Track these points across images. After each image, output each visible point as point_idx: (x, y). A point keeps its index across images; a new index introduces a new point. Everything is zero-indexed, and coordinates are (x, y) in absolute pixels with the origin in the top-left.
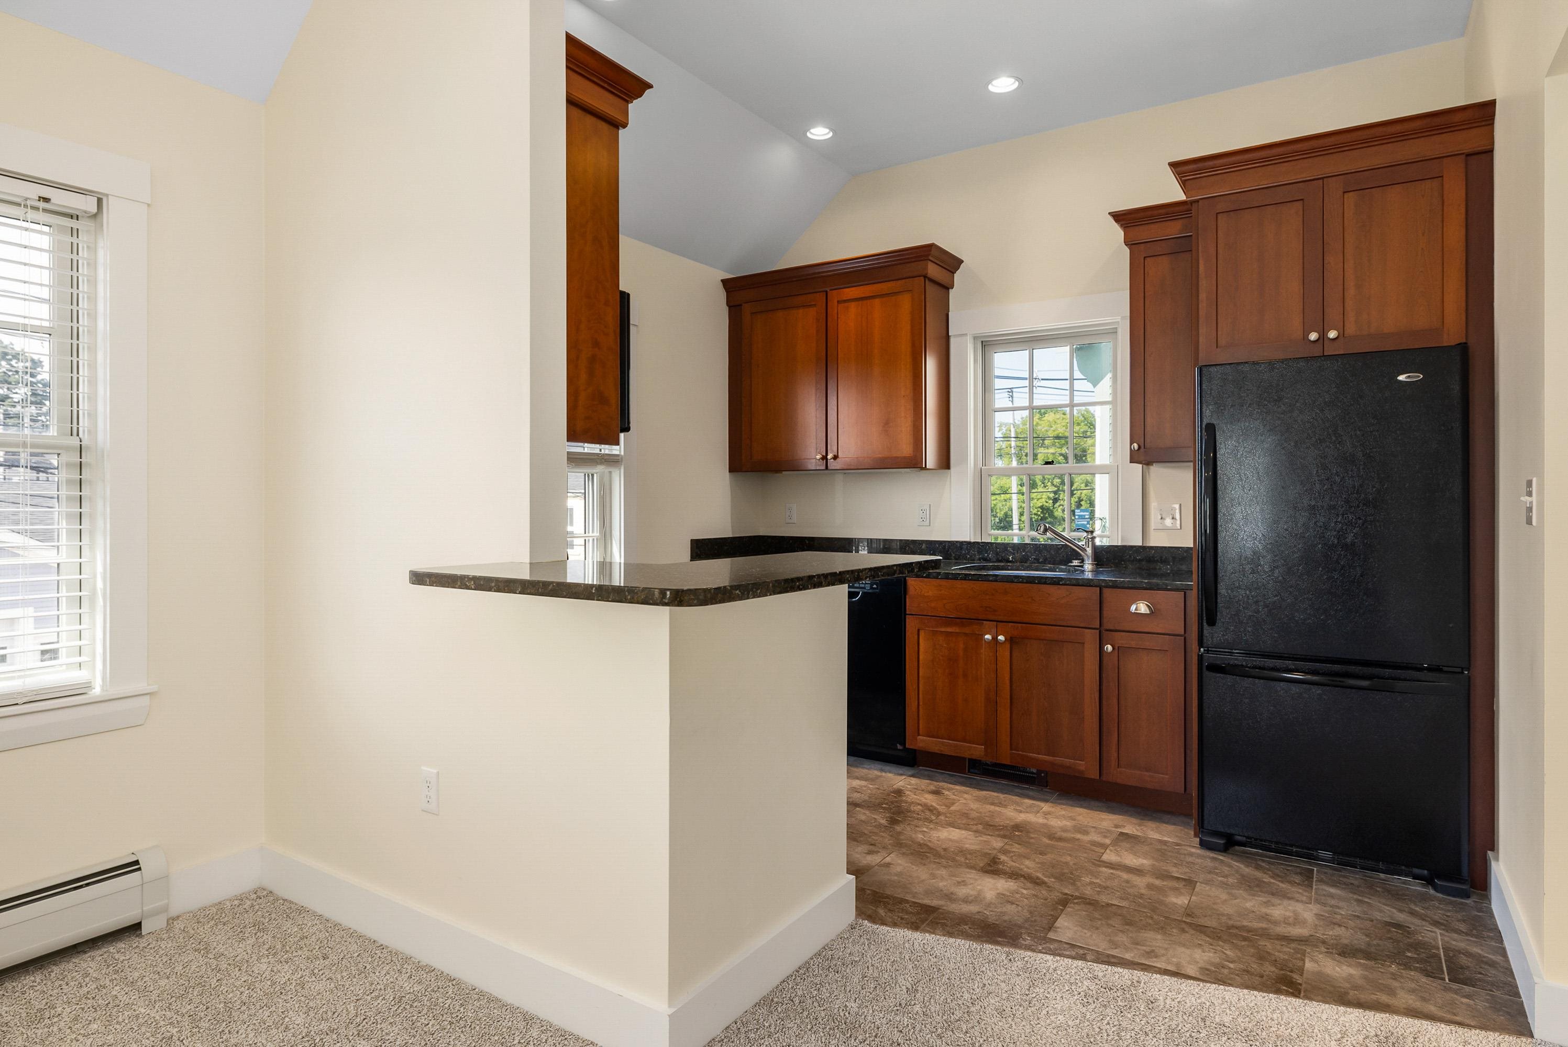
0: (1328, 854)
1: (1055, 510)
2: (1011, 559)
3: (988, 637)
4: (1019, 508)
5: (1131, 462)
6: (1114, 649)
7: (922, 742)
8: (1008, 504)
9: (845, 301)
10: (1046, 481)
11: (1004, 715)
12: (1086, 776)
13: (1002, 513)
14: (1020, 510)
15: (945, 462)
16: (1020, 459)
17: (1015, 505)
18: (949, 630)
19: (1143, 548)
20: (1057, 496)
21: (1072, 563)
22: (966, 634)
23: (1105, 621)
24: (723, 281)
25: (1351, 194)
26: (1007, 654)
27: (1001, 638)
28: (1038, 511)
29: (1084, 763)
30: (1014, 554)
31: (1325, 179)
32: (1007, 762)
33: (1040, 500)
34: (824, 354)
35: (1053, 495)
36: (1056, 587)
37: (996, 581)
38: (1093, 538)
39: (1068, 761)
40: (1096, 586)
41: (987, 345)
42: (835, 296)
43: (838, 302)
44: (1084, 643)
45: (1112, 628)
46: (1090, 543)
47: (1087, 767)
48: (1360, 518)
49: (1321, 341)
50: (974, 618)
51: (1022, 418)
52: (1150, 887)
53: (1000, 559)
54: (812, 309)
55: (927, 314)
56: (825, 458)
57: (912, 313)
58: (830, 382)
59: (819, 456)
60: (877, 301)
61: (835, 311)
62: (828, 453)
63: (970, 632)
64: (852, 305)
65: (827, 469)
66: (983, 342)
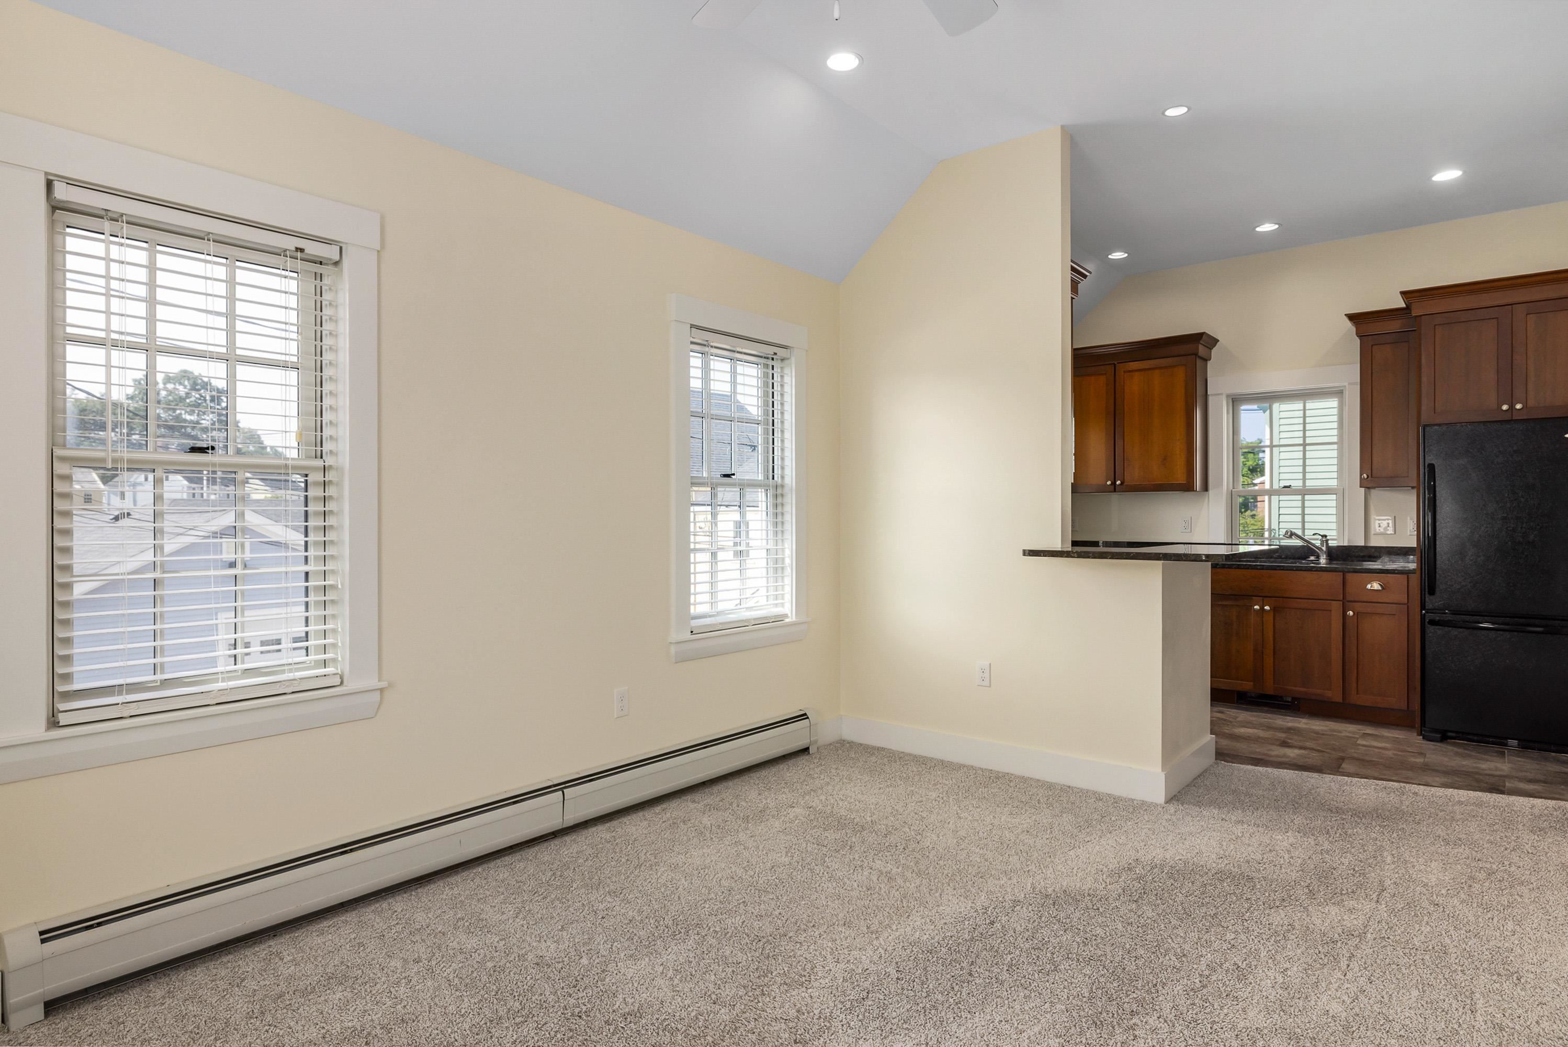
0: (1515, 742)
3: (1257, 607)
5: (1360, 487)
6: (1354, 614)
9: (1130, 371)
11: (1269, 661)
12: (1333, 701)
15: (1206, 488)
18: (1225, 603)
19: (1365, 548)
21: (1312, 557)
22: (1238, 606)
23: (1347, 595)
25: (1531, 315)
26: (1272, 618)
27: (1267, 608)
29: (1331, 692)
31: (1513, 306)
32: (1271, 692)
34: (1112, 409)
36: (1310, 572)
37: (1263, 569)
38: (1327, 541)
39: (1319, 691)
40: (1340, 572)
41: (1236, 401)
42: (1121, 368)
43: (1124, 372)
44: (1331, 611)
45: (1353, 600)
46: (1325, 544)
47: (1335, 695)
48: (1538, 525)
49: (1510, 411)
50: (1245, 595)
52: (1395, 754)
54: (1102, 376)
55: (1196, 381)
56: (1115, 483)
57: (1186, 381)
58: (1117, 429)
59: (1109, 482)
60: (1156, 371)
61: (1122, 378)
62: (1117, 480)
63: (1242, 604)
64: (1136, 374)
65: (1115, 491)
66: (1233, 398)
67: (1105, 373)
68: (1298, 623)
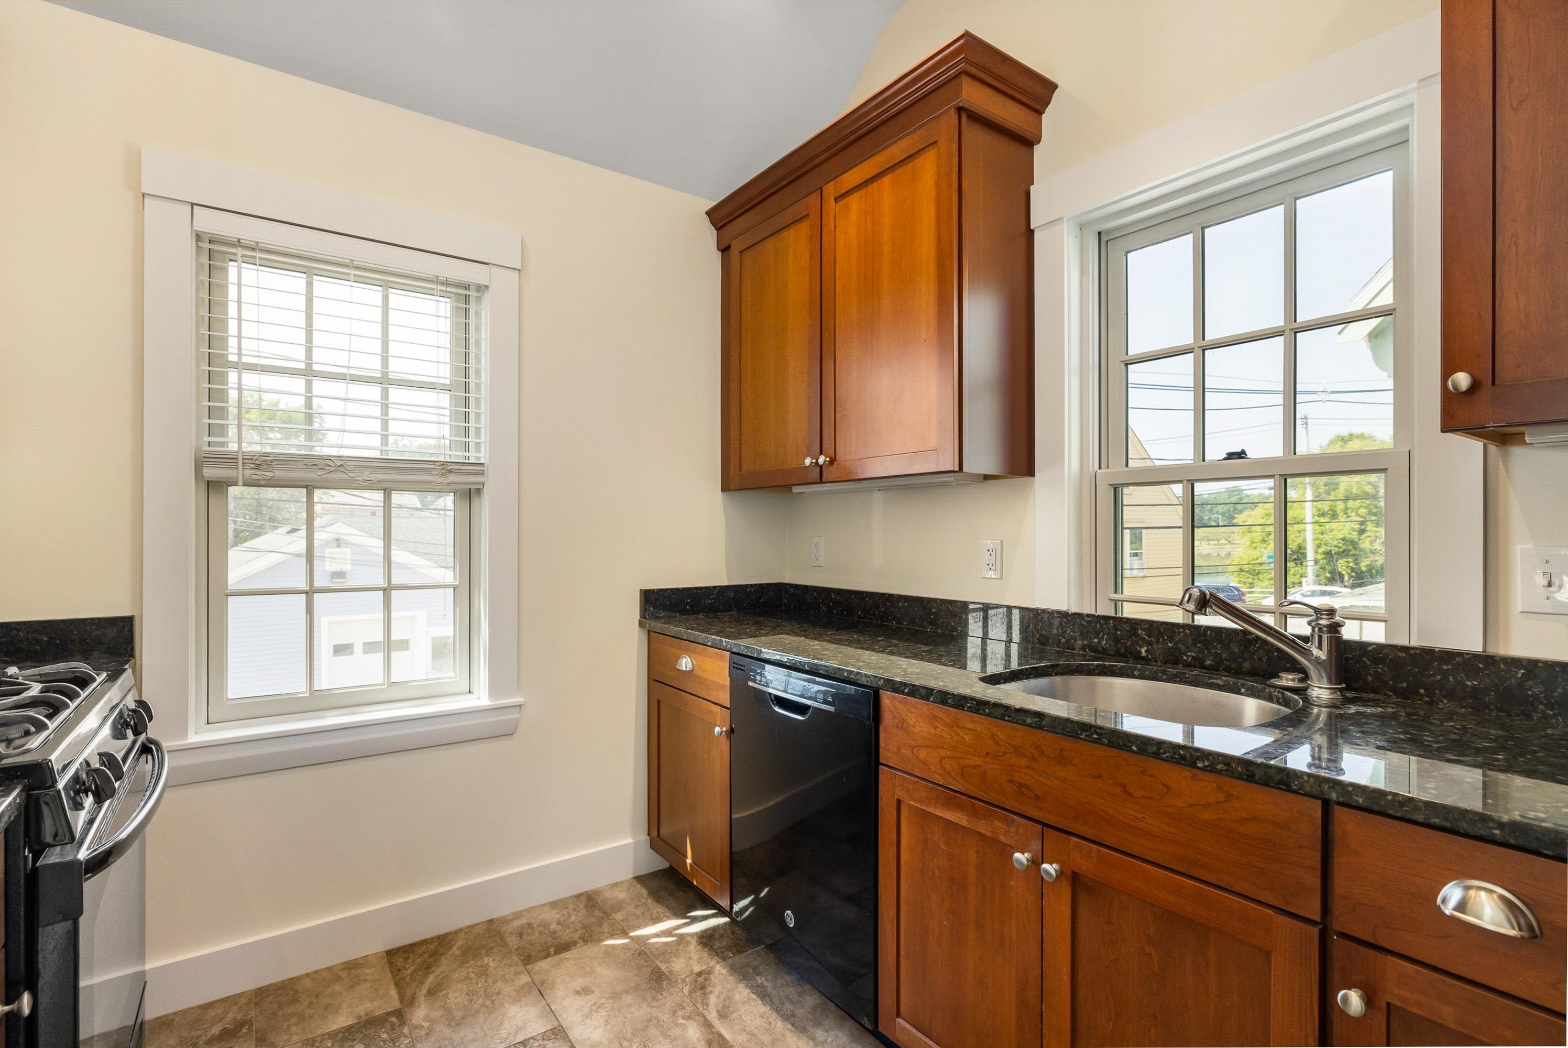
1: (1361, 542)
2: (1144, 654)
3: (1023, 857)
4: (1314, 540)
5: (1444, 430)
7: (904, 1032)
8: (1302, 535)
9: (844, 195)
10: (1349, 511)
13: (1295, 544)
14: (1317, 542)
16: (1318, 489)
17: (1309, 536)
18: (951, 815)
19: (1487, 660)
20: (1363, 527)
21: (1285, 678)
22: (980, 836)
23: (1338, 907)
24: (708, 213)
26: (1066, 909)
27: (1050, 867)
28: (1339, 543)
30: (1149, 643)
33: (1342, 532)
35: (1358, 526)
37: (1040, 728)
40: (1310, 795)
42: (831, 191)
43: (835, 199)
44: (1271, 953)
45: (1367, 938)
50: (997, 803)
51: (1321, 447)
53: (1122, 650)
54: (804, 223)
55: (963, 178)
56: (817, 463)
57: (937, 184)
58: (825, 336)
59: (808, 461)
60: (887, 180)
61: (832, 216)
62: (821, 454)
63: (989, 834)
64: (854, 198)
65: (821, 482)
66: (1100, 233)
67: (807, 215)
68: (1149, 954)
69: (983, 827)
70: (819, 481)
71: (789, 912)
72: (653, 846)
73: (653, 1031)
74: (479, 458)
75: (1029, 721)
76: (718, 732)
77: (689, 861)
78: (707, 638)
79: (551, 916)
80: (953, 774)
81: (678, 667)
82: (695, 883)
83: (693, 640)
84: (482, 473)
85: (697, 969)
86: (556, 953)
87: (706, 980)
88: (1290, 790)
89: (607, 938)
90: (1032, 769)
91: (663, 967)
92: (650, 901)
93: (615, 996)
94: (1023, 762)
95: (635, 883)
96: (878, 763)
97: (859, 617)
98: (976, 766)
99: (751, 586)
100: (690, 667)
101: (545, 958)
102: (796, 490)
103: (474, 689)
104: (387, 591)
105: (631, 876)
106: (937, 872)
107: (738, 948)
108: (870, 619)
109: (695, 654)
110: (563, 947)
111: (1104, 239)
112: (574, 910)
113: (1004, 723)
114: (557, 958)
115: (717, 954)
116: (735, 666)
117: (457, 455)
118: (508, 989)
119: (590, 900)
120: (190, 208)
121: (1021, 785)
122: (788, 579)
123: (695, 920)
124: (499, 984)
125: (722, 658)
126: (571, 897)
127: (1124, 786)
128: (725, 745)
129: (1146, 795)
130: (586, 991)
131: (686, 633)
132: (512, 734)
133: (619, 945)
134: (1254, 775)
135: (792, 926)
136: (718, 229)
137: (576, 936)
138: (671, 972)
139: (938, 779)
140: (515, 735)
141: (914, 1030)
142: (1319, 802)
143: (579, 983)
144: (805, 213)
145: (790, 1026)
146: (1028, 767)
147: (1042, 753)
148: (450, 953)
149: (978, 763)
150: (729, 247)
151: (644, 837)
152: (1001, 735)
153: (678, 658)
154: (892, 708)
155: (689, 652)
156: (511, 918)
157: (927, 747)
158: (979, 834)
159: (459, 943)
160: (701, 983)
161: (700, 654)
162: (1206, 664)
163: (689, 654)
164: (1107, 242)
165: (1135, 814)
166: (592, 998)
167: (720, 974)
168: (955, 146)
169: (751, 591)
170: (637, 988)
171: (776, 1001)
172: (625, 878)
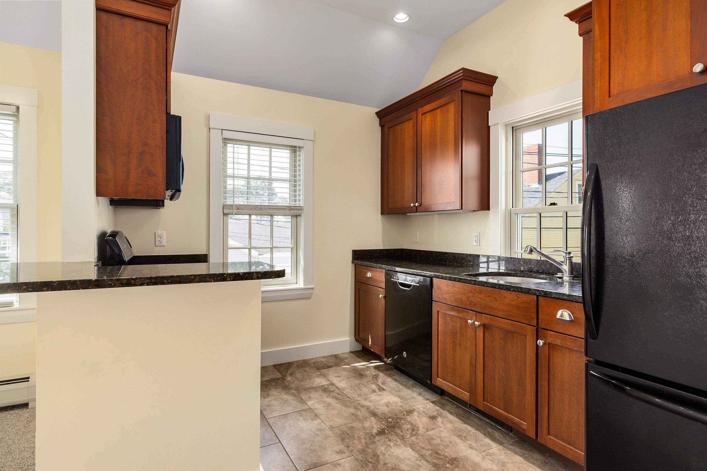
2: (522, 269)
3: (470, 321)
7: (440, 382)
9: (425, 113)
12: (527, 434)
15: (485, 206)
18: (453, 314)
21: (557, 274)
24: (376, 113)
26: (482, 335)
27: (477, 323)
29: (526, 424)
30: (524, 266)
32: (481, 408)
36: (509, 292)
37: (475, 285)
39: (516, 419)
40: (534, 295)
42: (420, 111)
43: (422, 114)
44: (526, 336)
45: (544, 328)
46: (568, 261)
47: (528, 428)
50: (464, 308)
54: (411, 121)
55: (463, 113)
56: (415, 205)
57: (455, 114)
58: (418, 161)
59: (412, 205)
60: (439, 110)
61: (421, 120)
62: (417, 202)
63: (463, 317)
64: (428, 115)
65: (417, 212)
66: (513, 127)
67: (412, 118)
68: (501, 343)
69: (461, 315)
70: (416, 212)
71: (405, 352)
72: (357, 340)
73: (361, 386)
74: (299, 204)
75: (472, 283)
76: (381, 297)
77: (370, 343)
78: (377, 265)
79: (324, 360)
80: (453, 301)
81: (367, 276)
82: (372, 350)
83: (372, 266)
84: (301, 210)
85: (374, 374)
86: (327, 368)
87: (377, 376)
88: (530, 294)
89: (343, 366)
90: (474, 296)
91: (363, 373)
92: (356, 358)
93: (348, 378)
94: (471, 295)
95: (350, 353)
96: (432, 300)
97: (431, 260)
98: (459, 298)
99: (392, 249)
100: (371, 276)
101: (324, 369)
102: (408, 214)
103: (298, 282)
104: (271, 249)
105: (349, 351)
106: (449, 331)
107: (387, 370)
108: (435, 261)
109: (372, 271)
110: (330, 367)
111: (514, 129)
112: (331, 359)
113: (466, 284)
114: (327, 369)
115: (380, 371)
116: (387, 274)
117: (292, 204)
118: (314, 375)
119: (336, 357)
120: (221, 131)
121: (471, 301)
122: (405, 247)
123: (372, 363)
124: (311, 374)
125: (382, 272)
126: (329, 356)
127: (495, 298)
128: (383, 301)
129: (500, 300)
130: (338, 376)
131: (370, 264)
132: (310, 298)
133: (347, 367)
134: (522, 291)
135: (405, 357)
136: (380, 119)
137: (333, 365)
138: (365, 374)
139: (449, 303)
140: (311, 298)
141: (442, 380)
142: (536, 296)
143: (336, 375)
144: (411, 118)
145: (405, 387)
146: (472, 296)
147: (476, 291)
148: (293, 366)
149: (460, 297)
150: (384, 125)
151: (353, 338)
152: (466, 288)
153: (367, 273)
154: (436, 283)
155: (370, 271)
156: (310, 359)
157: (446, 294)
158: (460, 317)
159: (295, 364)
160: (376, 377)
161: (374, 271)
162: (540, 272)
163: (371, 271)
164: (516, 129)
165: (498, 305)
166: (341, 378)
167: (381, 375)
168: (460, 103)
169: (391, 251)
170: (355, 377)
171: (400, 382)
172: (347, 352)
